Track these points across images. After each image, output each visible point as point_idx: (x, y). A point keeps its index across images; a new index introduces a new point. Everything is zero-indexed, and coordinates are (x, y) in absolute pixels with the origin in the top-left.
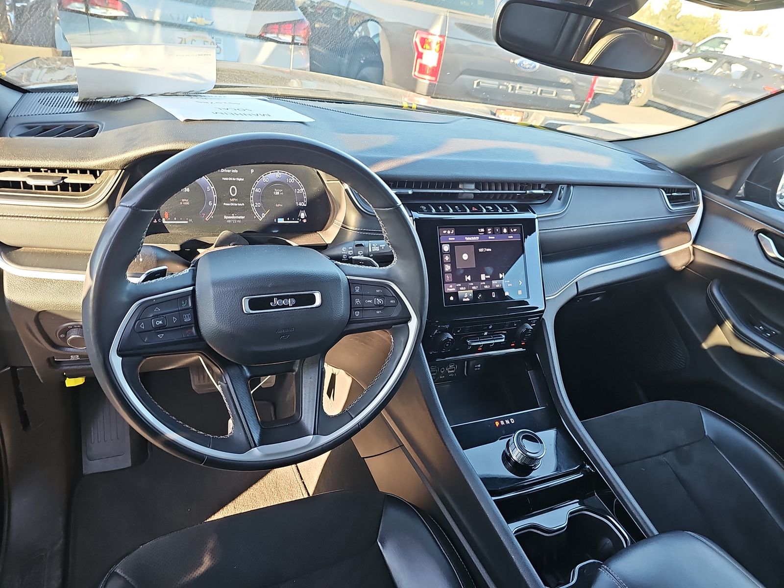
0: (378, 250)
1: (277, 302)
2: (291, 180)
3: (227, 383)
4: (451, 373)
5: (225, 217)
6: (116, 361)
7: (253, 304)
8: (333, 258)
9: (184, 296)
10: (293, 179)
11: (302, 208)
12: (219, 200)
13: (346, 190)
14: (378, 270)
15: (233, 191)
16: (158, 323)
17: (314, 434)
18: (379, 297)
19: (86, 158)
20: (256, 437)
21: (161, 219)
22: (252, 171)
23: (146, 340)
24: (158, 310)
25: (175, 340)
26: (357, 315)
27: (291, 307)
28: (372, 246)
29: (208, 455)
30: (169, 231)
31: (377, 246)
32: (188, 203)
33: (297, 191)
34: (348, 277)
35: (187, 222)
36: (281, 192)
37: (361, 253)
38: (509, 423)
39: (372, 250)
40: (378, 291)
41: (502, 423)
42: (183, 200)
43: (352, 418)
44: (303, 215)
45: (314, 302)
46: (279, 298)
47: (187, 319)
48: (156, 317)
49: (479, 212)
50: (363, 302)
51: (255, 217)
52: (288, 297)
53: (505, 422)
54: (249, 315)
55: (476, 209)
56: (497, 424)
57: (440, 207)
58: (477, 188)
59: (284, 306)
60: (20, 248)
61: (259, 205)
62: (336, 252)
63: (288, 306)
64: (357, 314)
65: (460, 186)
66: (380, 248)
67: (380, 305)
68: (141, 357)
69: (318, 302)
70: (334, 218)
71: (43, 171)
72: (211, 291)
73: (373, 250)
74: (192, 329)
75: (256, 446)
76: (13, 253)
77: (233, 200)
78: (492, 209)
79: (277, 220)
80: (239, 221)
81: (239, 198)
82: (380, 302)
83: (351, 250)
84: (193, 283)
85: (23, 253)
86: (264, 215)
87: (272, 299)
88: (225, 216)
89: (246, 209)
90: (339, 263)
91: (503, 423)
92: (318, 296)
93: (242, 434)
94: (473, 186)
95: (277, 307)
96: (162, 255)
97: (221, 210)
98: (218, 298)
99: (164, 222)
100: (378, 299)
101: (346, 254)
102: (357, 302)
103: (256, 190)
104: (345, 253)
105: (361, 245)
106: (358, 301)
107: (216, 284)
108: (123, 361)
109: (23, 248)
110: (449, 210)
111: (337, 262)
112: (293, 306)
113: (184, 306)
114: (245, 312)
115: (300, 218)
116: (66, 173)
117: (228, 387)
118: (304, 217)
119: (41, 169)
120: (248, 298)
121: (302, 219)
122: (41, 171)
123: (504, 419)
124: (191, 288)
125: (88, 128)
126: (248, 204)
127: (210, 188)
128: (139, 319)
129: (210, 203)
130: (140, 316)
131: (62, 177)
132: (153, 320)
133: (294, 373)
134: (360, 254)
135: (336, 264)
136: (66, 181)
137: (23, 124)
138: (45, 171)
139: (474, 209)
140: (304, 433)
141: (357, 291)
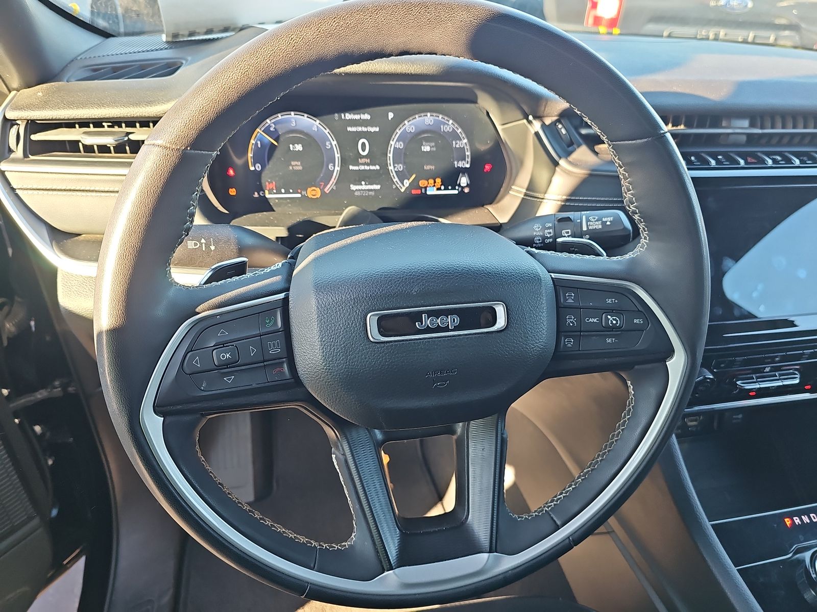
0: (600, 227)
1: (427, 322)
2: (448, 129)
3: (344, 454)
4: (691, 426)
5: (353, 187)
6: (153, 425)
7: (384, 326)
8: (521, 242)
9: (269, 309)
10: (450, 125)
11: (463, 171)
12: (344, 162)
13: (537, 134)
14: (604, 261)
15: (364, 147)
16: (223, 357)
17: (490, 552)
18: (612, 311)
19: (155, 101)
20: (392, 551)
21: (264, 191)
22: (391, 115)
23: (205, 389)
24: (223, 334)
25: (254, 386)
26: (569, 345)
27: (452, 330)
28: (588, 221)
29: (311, 584)
30: (275, 209)
31: (597, 221)
32: (300, 168)
33: (456, 144)
34: (552, 274)
35: (299, 195)
36: (433, 147)
37: (567, 233)
38: (809, 521)
39: (587, 226)
40: (609, 301)
41: (796, 521)
42: (293, 163)
43: (558, 528)
44: (464, 181)
45: (494, 321)
46: (430, 314)
47: (275, 349)
48: (222, 345)
49: (761, 164)
50: (580, 321)
51: (394, 187)
52: (447, 313)
53: (801, 520)
54: (378, 345)
55: (753, 161)
56: (788, 522)
57: (693, 158)
58: (752, 125)
59: (438, 329)
60: (80, 235)
61: (400, 167)
62: (523, 232)
63: (446, 329)
64: (570, 343)
65: (724, 124)
66: (604, 223)
67: (614, 328)
68: (198, 416)
69: (501, 322)
70: (512, 182)
71: (106, 126)
72: (313, 302)
73: (590, 228)
74: (282, 367)
75: (391, 569)
76: (69, 242)
77: (363, 161)
78: (781, 160)
79: (426, 190)
80: (372, 193)
81: (372, 157)
82: (614, 322)
83: (549, 228)
84: (287, 286)
85: (82, 241)
86: (407, 183)
87: (417, 316)
88: (351, 186)
89: (382, 176)
90: (534, 250)
91: (798, 521)
92: (500, 311)
93: (368, 544)
94: (746, 123)
95: (428, 330)
96: (249, 241)
97: (347, 177)
98: (324, 313)
99: (268, 196)
100: (609, 317)
101: (541, 236)
102: (569, 321)
103: (394, 144)
104: (538, 234)
105: (568, 219)
106: (571, 320)
107: (321, 288)
108: (165, 423)
109: (83, 235)
110: (708, 163)
111: (529, 249)
112: (456, 329)
113: (269, 327)
114: (372, 339)
115: (459, 185)
116: (136, 127)
117: (346, 461)
118: (465, 185)
119: (104, 124)
120: (377, 315)
121: (463, 188)
122: (103, 127)
123: (799, 514)
124: (281, 296)
125: (168, 65)
126: (384, 166)
127: (331, 144)
128: (192, 351)
129: (331, 167)
130: (193, 346)
131: (127, 133)
132: (214, 352)
133: (455, 437)
134: (566, 235)
135: (528, 252)
136: (132, 137)
137: (87, 66)
138: (109, 126)
139: (749, 160)
140: (472, 548)
141: (570, 301)
